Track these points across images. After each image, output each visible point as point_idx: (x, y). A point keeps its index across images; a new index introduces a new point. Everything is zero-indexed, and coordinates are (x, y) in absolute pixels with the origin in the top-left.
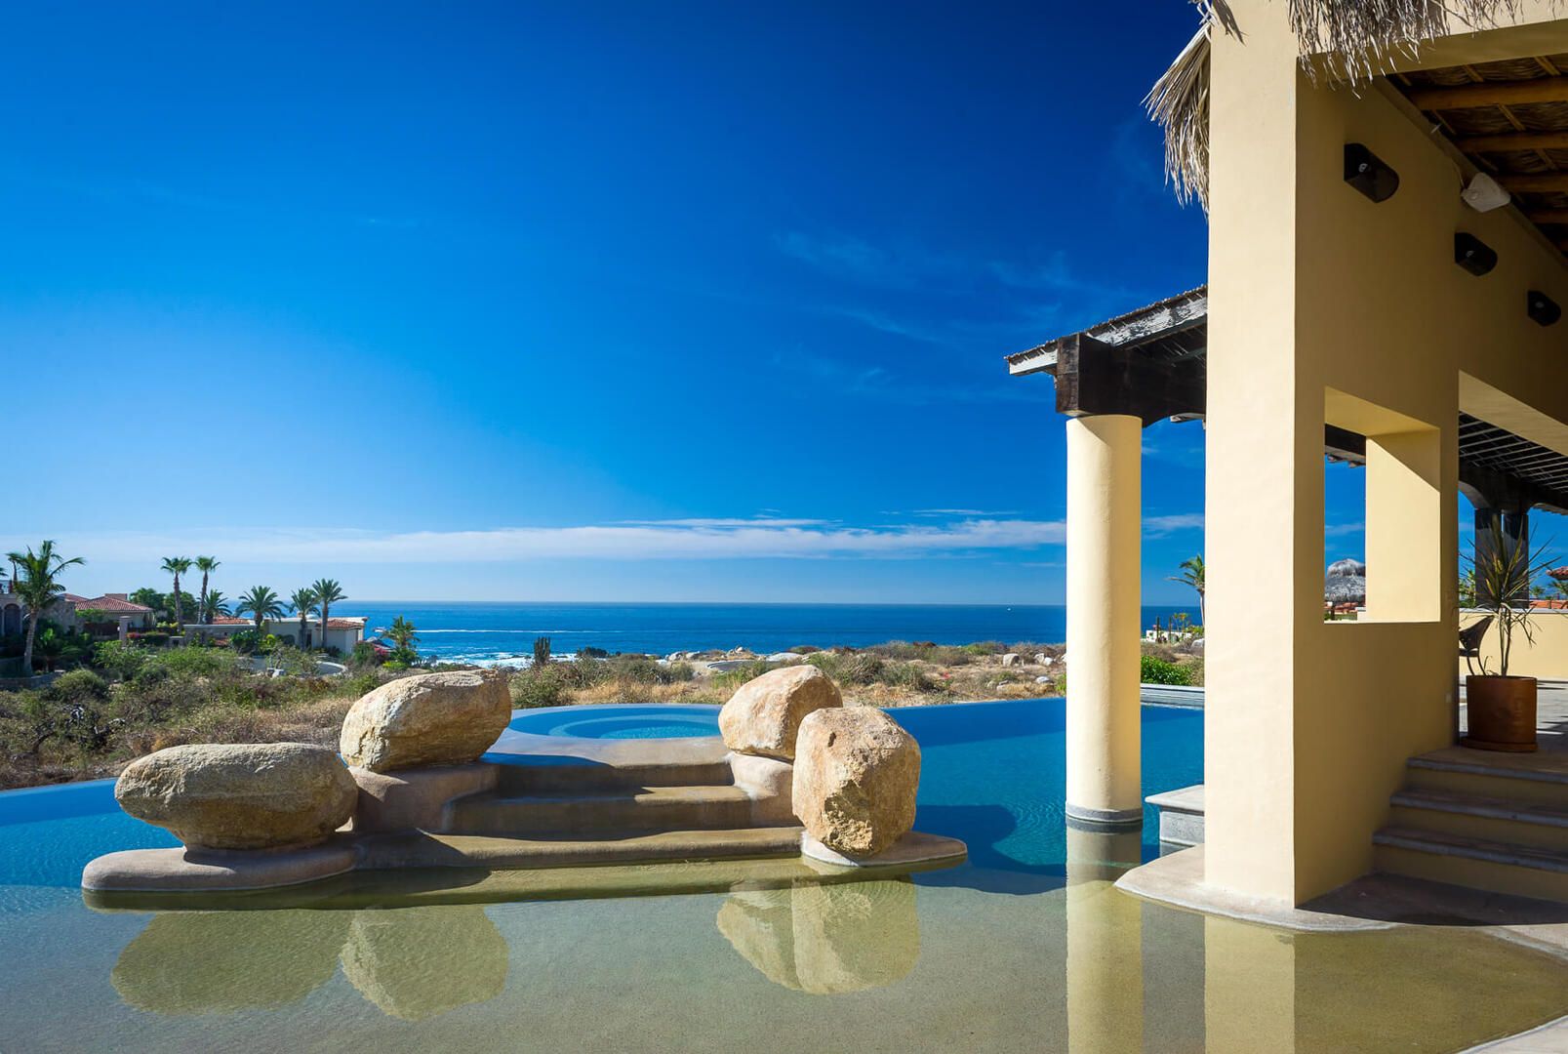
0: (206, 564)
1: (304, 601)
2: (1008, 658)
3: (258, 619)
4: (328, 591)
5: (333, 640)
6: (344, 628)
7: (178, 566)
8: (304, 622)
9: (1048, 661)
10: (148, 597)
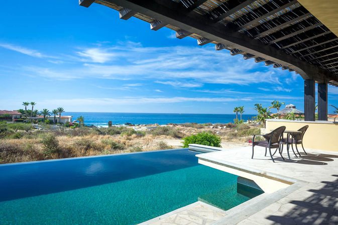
0: (33, 104)
1: (55, 112)
2: (211, 127)
3: (45, 116)
4: (61, 110)
5: (62, 121)
6: (64, 118)
7: (26, 104)
8: (55, 117)
9: (220, 128)
10: (21, 111)
